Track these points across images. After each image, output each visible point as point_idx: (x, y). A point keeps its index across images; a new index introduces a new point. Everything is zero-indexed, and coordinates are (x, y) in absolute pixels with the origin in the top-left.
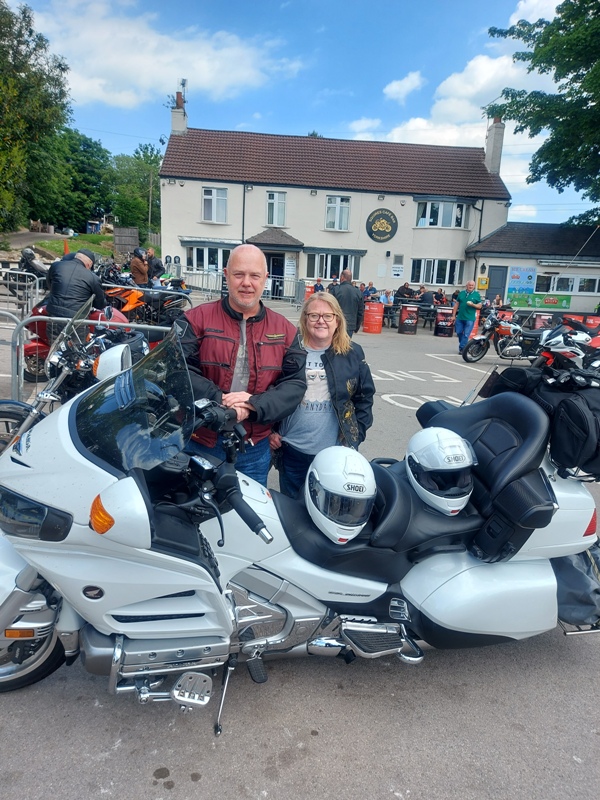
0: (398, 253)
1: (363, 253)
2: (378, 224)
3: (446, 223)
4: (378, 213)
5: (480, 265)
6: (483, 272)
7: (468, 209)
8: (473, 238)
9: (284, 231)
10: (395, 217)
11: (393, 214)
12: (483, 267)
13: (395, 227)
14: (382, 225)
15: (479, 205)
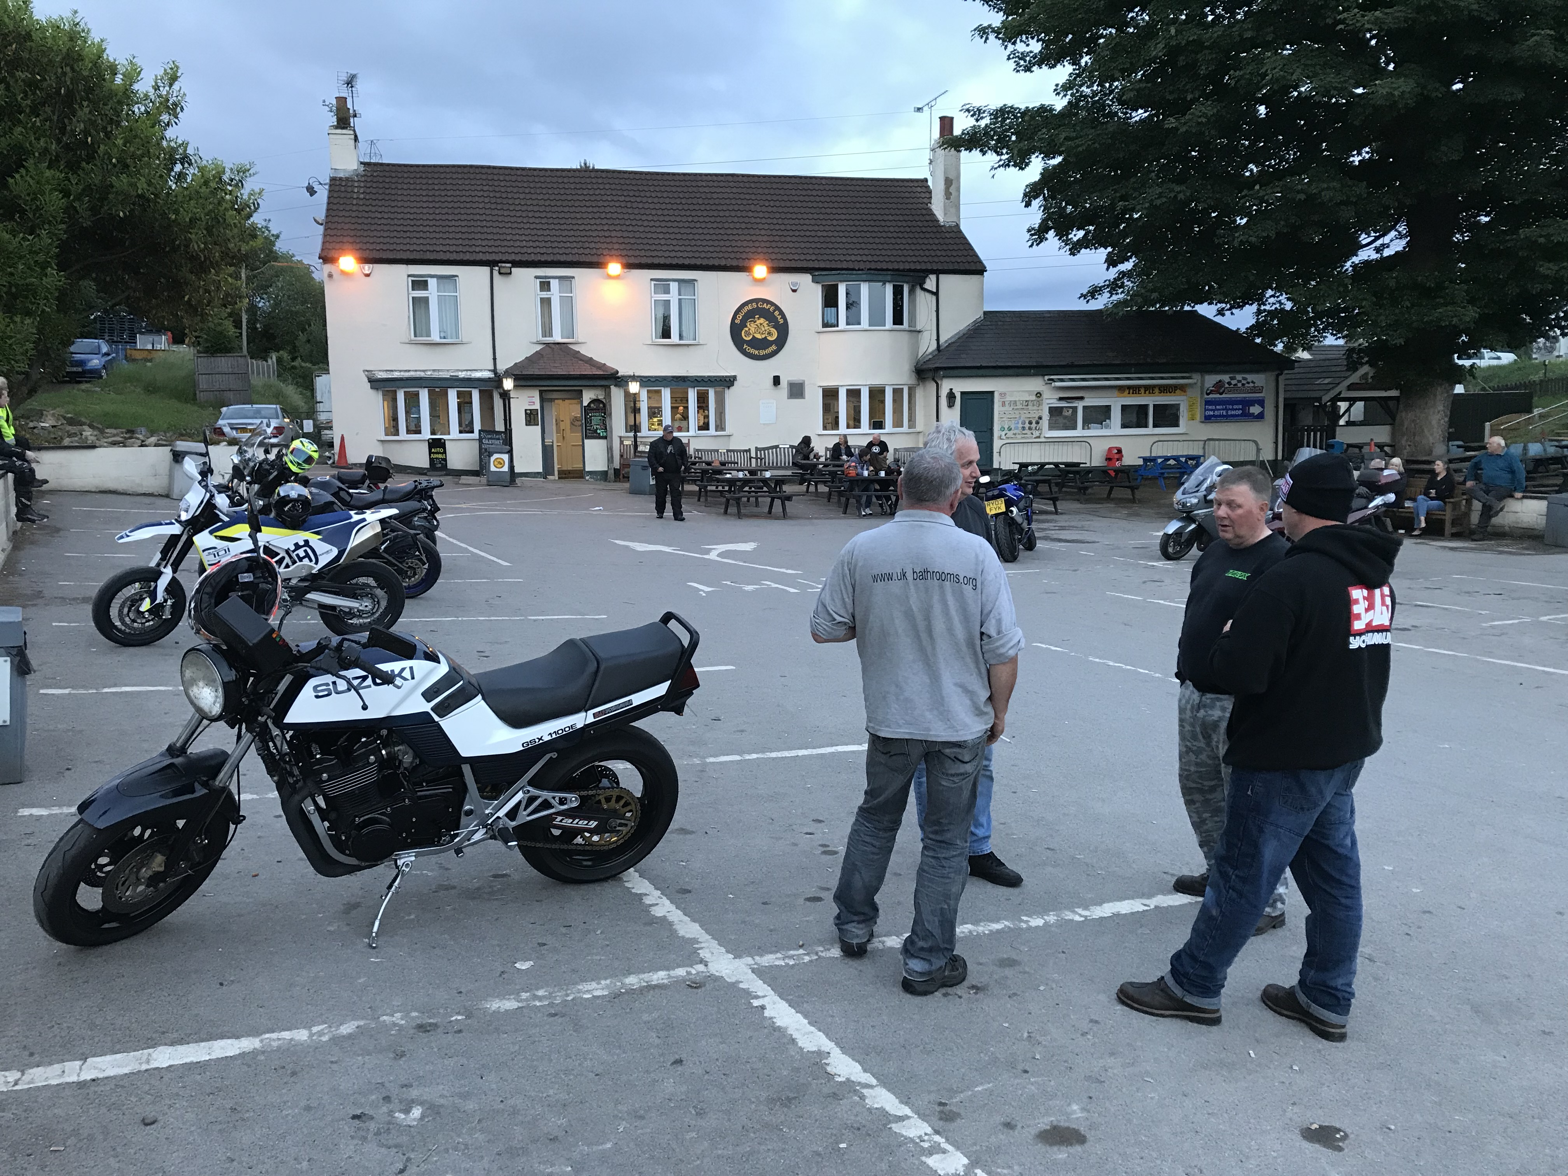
0: (796, 378)
1: (728, 382)
2: (751, 327)
3: (876, 320)
4: (750, 307)
5: (944, 393)
6: (951, 405)
7: (912, 291)
8: (927, 345)
9: (576, 348)
10: (782, 313)
11: (777, 308)
12: (951, 396)
13: (783, 330)
14: (758, 328)
15: (930, 283)
